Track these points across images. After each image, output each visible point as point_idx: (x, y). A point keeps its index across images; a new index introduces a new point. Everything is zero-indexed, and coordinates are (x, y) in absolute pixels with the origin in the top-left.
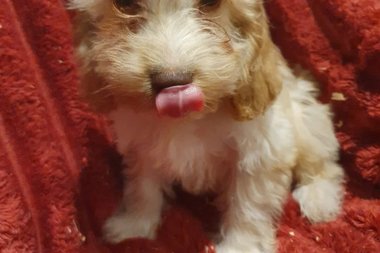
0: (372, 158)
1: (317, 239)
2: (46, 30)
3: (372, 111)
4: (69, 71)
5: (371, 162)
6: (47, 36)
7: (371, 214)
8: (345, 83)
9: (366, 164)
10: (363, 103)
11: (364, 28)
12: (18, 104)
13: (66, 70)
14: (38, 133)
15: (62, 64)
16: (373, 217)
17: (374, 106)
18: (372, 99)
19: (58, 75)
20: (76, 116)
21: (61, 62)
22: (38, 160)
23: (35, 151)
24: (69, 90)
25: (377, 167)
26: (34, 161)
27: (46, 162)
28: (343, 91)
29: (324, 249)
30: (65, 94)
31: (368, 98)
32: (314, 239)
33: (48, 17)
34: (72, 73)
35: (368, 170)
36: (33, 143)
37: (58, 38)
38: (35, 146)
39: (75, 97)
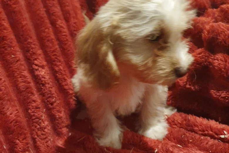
2: (4, 38)
4: (18, 61)
6: (5, 41)
13: (16, 60)
14: (4, 97)
15: (14, 57)
19: (12, 63)
20: (23, 87)
21: (13, 56)
22: (6, 113)
23: (4, 108)
24: (18, 72)
30: (16, 74)
33: (5, 31)
34: (19, 62)
37: (11, 43)
38: (3, 106)
39: (22, 76)
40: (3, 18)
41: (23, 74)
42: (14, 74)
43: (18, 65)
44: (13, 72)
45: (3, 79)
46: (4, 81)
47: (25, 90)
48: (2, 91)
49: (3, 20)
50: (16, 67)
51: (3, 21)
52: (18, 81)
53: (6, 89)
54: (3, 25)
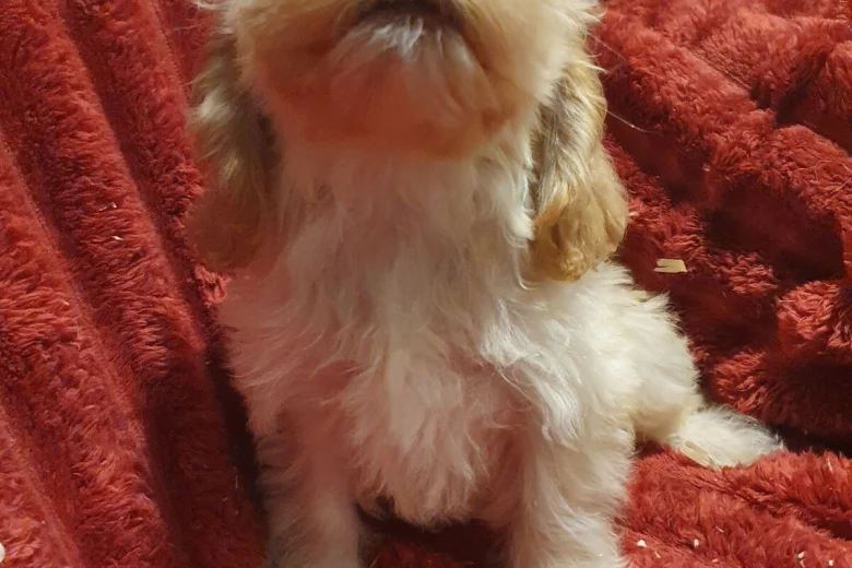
0: (750, 374)
1: (696, 543)
2: (81, 165)
3: (740, 284)
4: (137, 256)
5: (750, 381)
6: (85, 178)
7: (781, 474)
8: (686, 241)
9: (741, 386)
10: (721, 272)
11: (711, 130)
12: (39, 347)
13: (131, 255)
14: (88, 413)
15: (120, 244)
16: (787, 479)
17: (743, 274)
18: (736, 263)
19: (112, 270)
20: (157, 364)
21: (117, 238)
22: (92, 478)
23: (84, 458)
24: (138, 304)
25: (762, 389)
26: (83, 484)
27: (112, 481)
28: (682, 254)
29: (715, 561)
30: (130, 313)
31: (730, 261)
32: (691, 546)
33: (86, 135)
34: (143, 263)
35: (747, 398)
36: (78, 438)
37: (109, 183)
38: (82, 446)
39: (155, 319)
40: (74, 81)
41: (160, 310)
42: (121, 310)
43: (136, 274)
44: (118, 302)
45: (80, 337)
46: (86, 344)
47: (168, 377)
48: (76, 386)
49: (76, 87)
50: (132, 283)
51: (75, 94)
52: (139, 340)
53: (91, 374)
54: (76, 109)
